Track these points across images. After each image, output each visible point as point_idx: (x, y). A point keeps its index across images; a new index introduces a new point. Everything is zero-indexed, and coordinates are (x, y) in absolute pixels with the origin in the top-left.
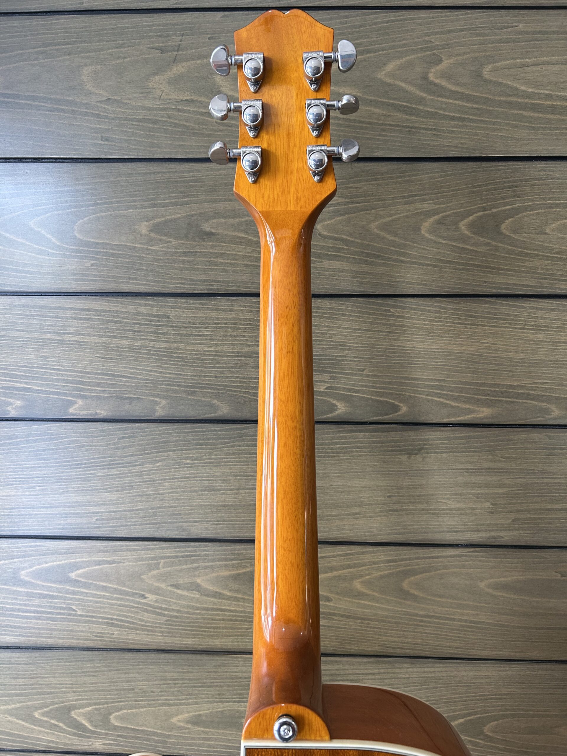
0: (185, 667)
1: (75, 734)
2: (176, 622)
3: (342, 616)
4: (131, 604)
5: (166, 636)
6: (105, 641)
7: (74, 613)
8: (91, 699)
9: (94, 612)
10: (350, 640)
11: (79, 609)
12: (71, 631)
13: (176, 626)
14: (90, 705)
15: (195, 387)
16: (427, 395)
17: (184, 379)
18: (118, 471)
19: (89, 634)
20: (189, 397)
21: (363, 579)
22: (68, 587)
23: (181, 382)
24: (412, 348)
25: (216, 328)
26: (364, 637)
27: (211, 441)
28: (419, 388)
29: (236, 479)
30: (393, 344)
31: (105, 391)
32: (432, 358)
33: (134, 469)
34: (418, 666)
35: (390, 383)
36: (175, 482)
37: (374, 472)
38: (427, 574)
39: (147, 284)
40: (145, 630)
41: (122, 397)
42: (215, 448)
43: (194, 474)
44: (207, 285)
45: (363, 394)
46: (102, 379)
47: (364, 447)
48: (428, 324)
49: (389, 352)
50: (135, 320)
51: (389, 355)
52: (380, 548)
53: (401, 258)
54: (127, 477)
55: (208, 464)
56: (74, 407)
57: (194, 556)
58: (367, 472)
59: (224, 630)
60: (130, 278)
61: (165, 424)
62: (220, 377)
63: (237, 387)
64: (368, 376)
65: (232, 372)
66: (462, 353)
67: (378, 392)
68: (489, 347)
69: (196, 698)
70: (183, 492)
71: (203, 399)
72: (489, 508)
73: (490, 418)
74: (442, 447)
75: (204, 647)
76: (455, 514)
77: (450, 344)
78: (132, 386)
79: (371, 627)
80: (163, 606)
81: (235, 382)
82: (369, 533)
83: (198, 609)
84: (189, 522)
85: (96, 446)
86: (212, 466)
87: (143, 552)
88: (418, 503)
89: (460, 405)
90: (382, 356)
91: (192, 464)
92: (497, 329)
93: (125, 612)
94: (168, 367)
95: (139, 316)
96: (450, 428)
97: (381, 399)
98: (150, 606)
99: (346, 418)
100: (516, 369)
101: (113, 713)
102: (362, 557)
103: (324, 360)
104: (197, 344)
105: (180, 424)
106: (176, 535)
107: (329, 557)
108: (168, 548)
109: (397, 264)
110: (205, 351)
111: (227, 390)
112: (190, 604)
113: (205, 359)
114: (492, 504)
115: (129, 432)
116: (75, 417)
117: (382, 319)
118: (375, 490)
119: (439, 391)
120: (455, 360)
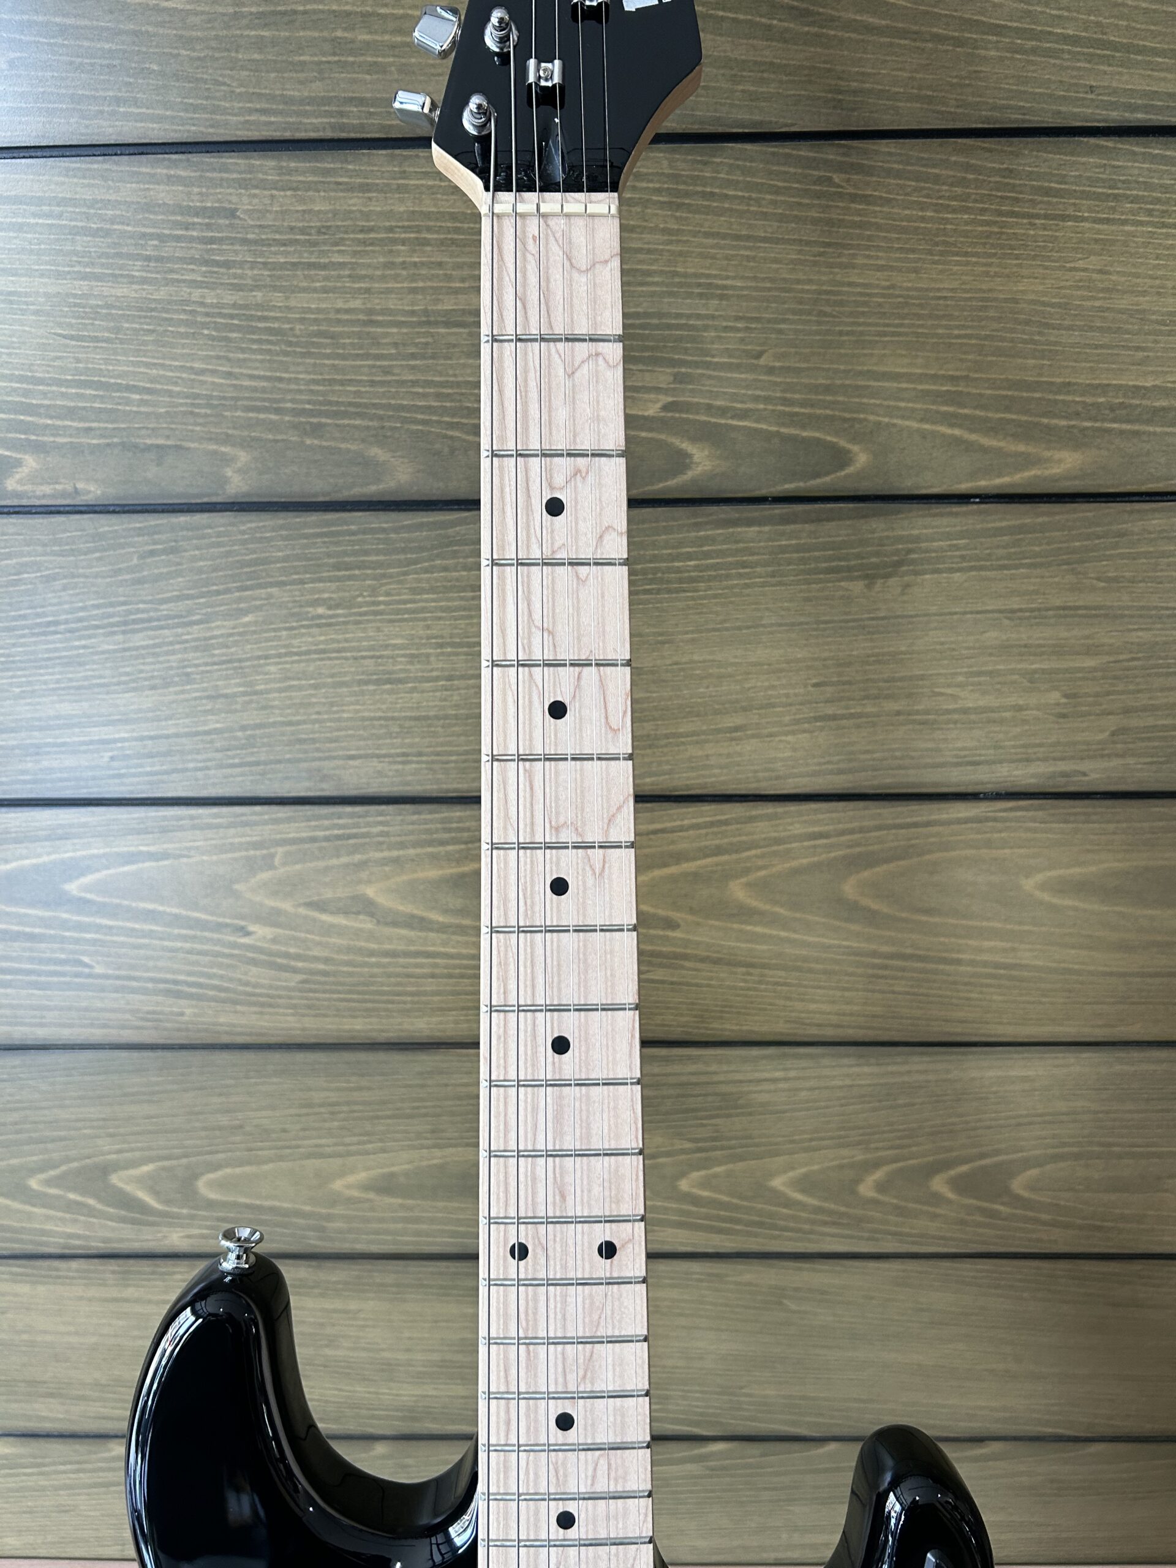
0: (354, 1079)
1: (123, 1220)
2: (325, 983)
3: (703, 960)
4: (217, 948)
5: (303, 1015)
6: (165, 1029)
7: (87, 970)
8: (150, 1149)
9: (132, 967)
10: (722, 1012)
11: (98, 963)
12: (86, 1009)
13: (324, 992)
14: (151, 1160)
15: (320, 414)
16: (922, 420)
17: (290, 391)
18: (150, 638)
19: (128, 1016)
20: (308, 442)
21: (752, 877)
22: (65, 916)
23: (283, 400)
24: (888, 288)
25: (364, 242)
26: (752, 1003)
27: (374, 558)
28: (902, 400)
29: (442, 654)
30: (838, 277)
31: (90, 429)
32: (939, 317)
33: (188, 633)
34: (872, 1061)
35: (827, 389)
36: (293, 662)
37: (780, 625)
38: (902, 863)
39: (167, 117)
40: (255, 1004)
41: (136, 446)
42: (384, 576)
43: (338, 642)
44: (329, 114)
45: (757, 421)
46: (81, 396)
47: (757, 564)
48: (931, 220)
49: (828, 301)
50: (144, 226)
51: (828, 309)
52: (792, 807)
53: (864, 18)
54: (173, 652)
55: (371, 617)
56: (18, 476)
57: (355, 836)
58: (763, 626)
59: (436, 998)
60: (118, 101)
61: (253, 516)
62: (382, 383)
63: (429, 409)
64: (771, 370)
65: (413, 368)
66: (1016, 301)
67: (797, 414)
68: (1090, 280)
69: (381, 1140)
70: (316, 687)
71: (343, 446)
72: (1058, 704)
73: (1075, 478)
74: (952, 557)
75: (391, 1035)
76: (974, 722)
77: (987, 274)
78: (158, 416)
79: (767, 983)
80: (292, 950)
81: (424, 396)
82: (766, 774)
83: (372, 953)
84: (334, 758)
85: (86, 577)
86: (381, 621)
87: (232, 831)
88: (887, 697)
89: (1002, 444)
90: (810, 314)
91: (331, 617)
92: (1114, 228)
93: (204, 966)
94: (245, 360)
95: (155, 213)
96: (975, 507)
97: (805, 434)
98: (261, 950)
99: (714, 489)
100: (1156, 342)
101: (202, 1174)
102: (748, 827)
103: (658, 327)
104: (315, 290)
105: (290, 514)
106: (309, 789)
107: (673, 831)
108: (289, 820)
109: (853, 35)
110: (338, 311)
111: (405, 420)
112: (352, 943)
113: (341, 335)
114: (1066, 696)
115: (163, 537)
116: (24, 502)
117: (809, 207)
118: (781, 671)
119: (951, 409)
120: (999, 319)
